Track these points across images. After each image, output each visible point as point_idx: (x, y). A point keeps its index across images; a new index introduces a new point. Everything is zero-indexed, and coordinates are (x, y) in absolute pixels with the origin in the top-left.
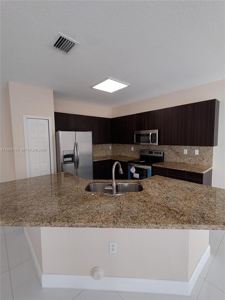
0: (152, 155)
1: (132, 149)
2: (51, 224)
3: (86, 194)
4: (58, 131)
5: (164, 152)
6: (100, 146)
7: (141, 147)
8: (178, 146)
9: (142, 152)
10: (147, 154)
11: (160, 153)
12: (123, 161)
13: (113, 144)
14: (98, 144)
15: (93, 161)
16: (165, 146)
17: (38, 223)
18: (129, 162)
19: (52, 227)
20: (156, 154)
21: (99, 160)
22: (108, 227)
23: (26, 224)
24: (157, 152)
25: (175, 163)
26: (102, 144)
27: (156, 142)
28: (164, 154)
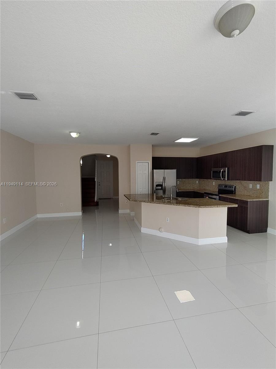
0: (226, 188)
4: (154, 170)
7: (219, 182)
8: (246, 182)
9: (220, 186)
10: (223, 188)
11: (232, 187)
13: (199, 179)
18: (205, 193)
20: (229, 187)
25: (243, 195)
27: (225, 178)
28: (236, 188)
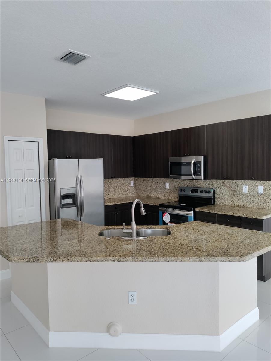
0: (196, 194)
1: (167, 185)
2: (68, 259)
3: (100, 238)
4: (52, 159)
5: (214, 190)
6: (115, 181)
7: (179, 183)
8: (235, 181)
9: (182, 190)
10: (189, 193)
11: (209, 192)
12: (151, 204)
13: (136, 177)
14: (112, 178)
15: (106, 204)
16: (216, 180)
17: (55, 259)
18: (161, 206)
19: (69, 263)
20: (202, 193)
21: (114, 204)
22: (126, 261)
23: (42, 260)
24: (204, 190)
25: (231, 206)
26: (118, 178)
27: (200, 175)
28: (215, 192)
